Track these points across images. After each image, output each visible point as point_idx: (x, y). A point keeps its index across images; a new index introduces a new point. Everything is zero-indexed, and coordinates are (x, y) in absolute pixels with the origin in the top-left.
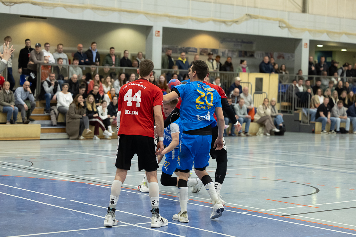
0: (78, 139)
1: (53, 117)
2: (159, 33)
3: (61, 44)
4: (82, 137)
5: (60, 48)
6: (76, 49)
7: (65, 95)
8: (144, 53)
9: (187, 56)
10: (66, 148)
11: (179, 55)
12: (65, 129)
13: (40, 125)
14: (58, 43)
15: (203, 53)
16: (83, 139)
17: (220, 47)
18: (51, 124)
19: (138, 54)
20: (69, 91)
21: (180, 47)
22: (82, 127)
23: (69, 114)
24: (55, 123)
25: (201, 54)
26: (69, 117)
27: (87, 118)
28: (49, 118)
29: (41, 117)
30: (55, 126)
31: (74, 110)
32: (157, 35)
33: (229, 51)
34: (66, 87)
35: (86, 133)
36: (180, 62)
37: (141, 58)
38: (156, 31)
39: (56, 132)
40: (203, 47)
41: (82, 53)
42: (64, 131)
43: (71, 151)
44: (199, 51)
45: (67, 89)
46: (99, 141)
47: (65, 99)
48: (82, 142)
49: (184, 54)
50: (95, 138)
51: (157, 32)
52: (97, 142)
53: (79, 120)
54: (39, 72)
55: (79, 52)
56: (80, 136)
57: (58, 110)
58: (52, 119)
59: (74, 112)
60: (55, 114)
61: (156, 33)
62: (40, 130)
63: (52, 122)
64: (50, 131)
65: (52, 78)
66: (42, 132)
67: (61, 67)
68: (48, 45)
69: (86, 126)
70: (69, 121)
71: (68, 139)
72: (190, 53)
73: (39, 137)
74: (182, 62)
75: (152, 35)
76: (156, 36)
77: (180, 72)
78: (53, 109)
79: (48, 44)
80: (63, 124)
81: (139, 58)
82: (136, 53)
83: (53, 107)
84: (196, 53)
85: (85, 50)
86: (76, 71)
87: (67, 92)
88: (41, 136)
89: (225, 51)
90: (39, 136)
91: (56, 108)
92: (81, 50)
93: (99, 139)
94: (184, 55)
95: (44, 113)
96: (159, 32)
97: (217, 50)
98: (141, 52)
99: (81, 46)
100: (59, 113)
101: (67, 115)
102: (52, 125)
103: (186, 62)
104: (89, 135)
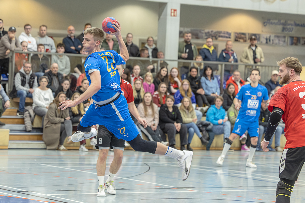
0: (58, 149)
1: (28, 121)
2: (175, 12)
3: (44, 26)
4: (62, 147)
5: (42, 30)
6: (65, 32)
7: (43, 92)
8: (155, 38)
9: (216, 42)
10: (36, 160)
11: (205, 42)
12: (41, 135)
13: (8, 130)
14: (41, 25)
15: (239, 40)
16: (63, 150)
17: (262, 31)
18: (24, 129)
19: (148, 40)
20: (48, 87)
21: (206, 31)
22: (63, 134)
23: (48, 117)
24: (29, 128)
25: (236, 40)
26: (47, 121)
27: (70, 122)
28: (23, 122)
29: (11, 120)
30: (29, 131)
31: (54, 112)
32: (173, 14)
33: (275, 36)
34: (45, 81)
35: (68, 143)
36: (206, 51)
37: (152, 45)
38: (171, 10)
39: (30, 140)
40: (239, 31)
41: (73, 38)
42: (40, 138)
43: (40, 163)
44: (233, 36)
45: (46, 84)
46: (87, 153)
47: (43, 96)
48: (62, 153)
49: (210, 40)
50: (82, 148)
51: (173, 11)
52: (84, 154)
53: (60, 125)
54: (12, 62)
55: (69, 36)
56: (60, 145)
57: (34, 111)
58: (26, 122)
59: (54, 115)
60: (30, 116)
61: (171, 12)
62: (8, 137)
63: (26, 127)
64: (21, 138)
65: (26, 69)
66: (10, 140)
67: (42, 56)
68: (29, 27)
69: (67, 133)
70: (47, 126)
71: (45, 149)
72: (220, 39)
73: (7, 146)
74: (208, 50)
75: (166, 15)
76: (171, 15)
77: (205, 64)
78: (27, 110)
79: (28, 25)
80: (40, 129)
81: (149, 45)
82: (146, 38)
83: (28, 108)
84: (229, 39)
85: (78, 33)
86: (61, 61)
87: (46, 88)
88: (9, 144)
89: (270, 37)
90: (6, 144)
91: (32, 108)
92: (71, 33)
93: (87, 150)
94: (210, 42)
95: (17, 116)
96: (175, 10)
97: (259, 35)
98: (152, 37)
99: (72, 28)
100: (35, 116)
101: (45, 118)
102: (25, 131)
103: (213, 51)
104: (72, 145)
